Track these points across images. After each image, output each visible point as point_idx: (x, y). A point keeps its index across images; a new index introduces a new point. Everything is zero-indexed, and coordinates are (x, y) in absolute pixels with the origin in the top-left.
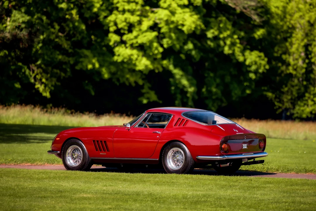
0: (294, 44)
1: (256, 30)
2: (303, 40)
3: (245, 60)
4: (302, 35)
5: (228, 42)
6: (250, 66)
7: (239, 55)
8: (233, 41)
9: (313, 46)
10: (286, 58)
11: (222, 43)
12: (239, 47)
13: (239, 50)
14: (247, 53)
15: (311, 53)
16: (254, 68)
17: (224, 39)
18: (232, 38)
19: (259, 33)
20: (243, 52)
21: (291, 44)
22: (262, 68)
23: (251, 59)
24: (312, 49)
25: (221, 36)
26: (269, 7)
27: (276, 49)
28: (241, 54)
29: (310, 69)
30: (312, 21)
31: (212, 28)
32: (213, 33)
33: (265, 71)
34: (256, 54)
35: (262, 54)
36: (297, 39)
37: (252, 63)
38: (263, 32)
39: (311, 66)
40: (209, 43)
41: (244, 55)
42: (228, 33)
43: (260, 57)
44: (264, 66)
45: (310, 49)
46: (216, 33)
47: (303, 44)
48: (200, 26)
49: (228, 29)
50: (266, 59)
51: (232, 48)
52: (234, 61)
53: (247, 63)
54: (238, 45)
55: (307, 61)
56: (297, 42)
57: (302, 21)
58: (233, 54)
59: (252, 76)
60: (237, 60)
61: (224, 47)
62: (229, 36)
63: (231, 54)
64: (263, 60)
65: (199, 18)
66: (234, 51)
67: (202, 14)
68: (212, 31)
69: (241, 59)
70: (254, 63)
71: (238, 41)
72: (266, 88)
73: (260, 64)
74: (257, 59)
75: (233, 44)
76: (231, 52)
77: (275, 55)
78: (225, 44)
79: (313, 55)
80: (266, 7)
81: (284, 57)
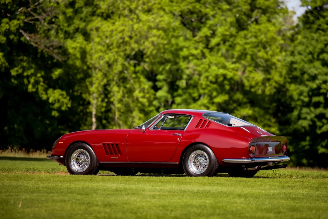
0: (95, 83)
1: (54, 70)
2: (102, 80)
3: (48, 99)
4: (102, 75)
5: (32, 80)
6: (53, 104)
7: (42, 94)
8: (37, 79)
9: (112, 86)
10: (87, 97)
11: (26, 81)
12: (42, 86)
13: (42, 88)
14: (50, 91)
15: (109, 92)
16: (57, 105)
17: (28, 77)
18: (36, 76)
19: (57, 72)
20: (46, 90)
21: (92, 84)
22: (65, 106)
23: (54, 97)
24: (112, 88)
25: (25, 74)
26: (66, 48)
27: (76, 88)
28: (44, 93)
29: (108, 108)
30: (110, 62)
31: (16, 66)
32: (17, 71)
33: (67, 109)
34: (58, 92)
35: (64, 93)
36: (97, 79)
37: (55, 101)
38: (61, 72)
39: (109, 106)
40: (13, 80)
41: (47, 94)
42: (32, 71)
43: (62, 95)
44: (67, 104)
45: (109, 88)
46: (20, 71)
47: (102, 84)
48: (4, 63)
49: (32, 68)
50: (68, 98)
51: (36, 87)
52: (38, 99)
53: (51, 100)
54: (42, 84)
55: (106, 100)
56: (97, 81)
57: (102, 62)
58: (37, 92)
59: (55, 114)
60: (40, 98)
61: (27, 85)
62: (32, 75)
63: (34, 92)
64: (65, 98)
65: (3, 56)
66: (37, 89)
67: (6, 52)
68: (16, 69)
69: (44, 97)
70: (57, 101)
71: (41, 79)
72: (62, 127)
73: (63, 102)
74: (60, 97)
75: (37, 83)
76: (34, 90)
77: (76, 94)
78: (29, 82)
79: (112, 94)
80: (64, 47)
81: (84, 96)
